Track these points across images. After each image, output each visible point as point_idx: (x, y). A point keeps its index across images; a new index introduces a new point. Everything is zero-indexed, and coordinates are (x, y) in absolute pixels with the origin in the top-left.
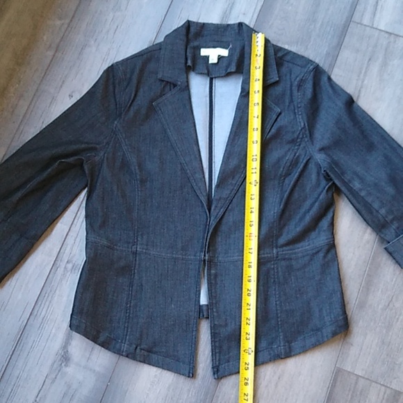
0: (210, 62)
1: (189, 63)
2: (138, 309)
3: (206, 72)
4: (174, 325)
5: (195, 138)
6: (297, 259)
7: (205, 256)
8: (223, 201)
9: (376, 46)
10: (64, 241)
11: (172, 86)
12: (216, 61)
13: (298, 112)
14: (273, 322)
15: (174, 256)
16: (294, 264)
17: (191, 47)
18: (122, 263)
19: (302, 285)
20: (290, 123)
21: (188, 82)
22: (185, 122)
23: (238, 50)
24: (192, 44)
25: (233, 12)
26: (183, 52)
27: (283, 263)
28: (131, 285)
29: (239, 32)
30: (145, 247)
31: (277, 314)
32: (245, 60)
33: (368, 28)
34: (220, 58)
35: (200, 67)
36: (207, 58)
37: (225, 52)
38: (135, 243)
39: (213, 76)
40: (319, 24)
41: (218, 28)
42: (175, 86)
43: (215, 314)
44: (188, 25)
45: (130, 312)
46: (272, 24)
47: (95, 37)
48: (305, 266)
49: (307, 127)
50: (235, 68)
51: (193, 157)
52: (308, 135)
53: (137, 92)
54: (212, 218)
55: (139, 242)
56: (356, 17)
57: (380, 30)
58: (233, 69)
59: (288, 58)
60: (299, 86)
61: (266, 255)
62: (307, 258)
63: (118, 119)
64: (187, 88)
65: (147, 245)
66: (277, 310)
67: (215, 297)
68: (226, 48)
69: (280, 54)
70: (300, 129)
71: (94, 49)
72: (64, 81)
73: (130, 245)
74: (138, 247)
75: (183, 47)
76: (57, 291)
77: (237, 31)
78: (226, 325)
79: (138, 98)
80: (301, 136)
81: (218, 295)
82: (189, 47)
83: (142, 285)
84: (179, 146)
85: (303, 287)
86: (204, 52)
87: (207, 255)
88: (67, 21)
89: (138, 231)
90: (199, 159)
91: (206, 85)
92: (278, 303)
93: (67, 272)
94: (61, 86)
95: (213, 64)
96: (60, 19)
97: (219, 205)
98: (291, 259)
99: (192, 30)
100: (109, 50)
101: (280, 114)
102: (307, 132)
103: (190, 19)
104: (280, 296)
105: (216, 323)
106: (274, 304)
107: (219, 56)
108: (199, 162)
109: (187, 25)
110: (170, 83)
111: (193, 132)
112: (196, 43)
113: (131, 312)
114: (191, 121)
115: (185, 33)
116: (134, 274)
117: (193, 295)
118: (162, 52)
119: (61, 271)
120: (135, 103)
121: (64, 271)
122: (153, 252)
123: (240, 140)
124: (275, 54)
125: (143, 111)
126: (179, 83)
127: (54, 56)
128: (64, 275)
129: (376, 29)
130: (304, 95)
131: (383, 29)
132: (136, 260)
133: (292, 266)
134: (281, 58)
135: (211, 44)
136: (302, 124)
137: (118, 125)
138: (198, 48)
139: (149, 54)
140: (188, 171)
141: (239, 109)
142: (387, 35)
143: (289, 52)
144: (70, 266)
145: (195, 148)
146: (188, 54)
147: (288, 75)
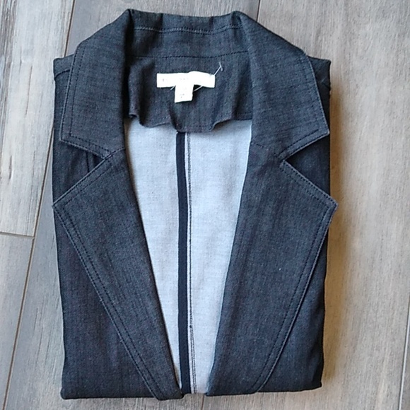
0: (177, 99)
11: (91, 160)
12: (189, 97)
21: (125, 150)
23: (235, 74)
29: (235, 35)
34: (198, 90)
36: (171, 91)
37: (207, 80)
39: (185, 129)
42: (97, 158)
44: (131, 18)
50: (230, 111)
58: (227, 112)
68: (210, 72)
77: (230, 32)
86: (163, 80)
91: (169, 148)
95: (183, 103)
99: (139, 30)
107: (196, 87)
110: (87, 153)
112: (147, 62)
115: (121, 42)
126: (107, 154)
135: (177, 63)
140: (138, 361)
145: (150, 306)
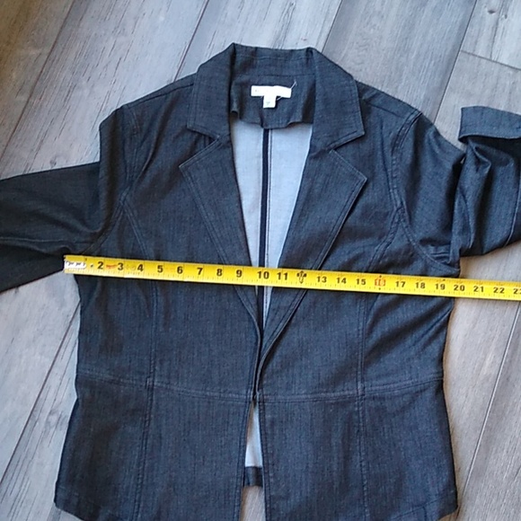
0: (265, 106)
1: (235, 107)
2: (155, 473)
3: (258, 120)
4: (206, 497)
5: (240, 219)
6: (392, 398)
7: (255, 393)
8: (283, 313)
9: (495, 88)
10: (46, 380)
11: (207, 142)
12: (273, 105)
13: (393, 185)
14: (356, 492)
15: (208, 393)
16: (387, 405)
17: (236, 84)
18: (131, 405)
19: (398, 438)
20: (382, 200)
21: (230, 135)
22: (224, 195)
23: (305, 89)
24: (238, 79)
25: (288, 37)
26: (225, 91)
27: (372, 404)
28: (145, 436)
29: (307, 63)
30: (166, 380)
31: (363, 480)
32: (317, 104)
33: (484, 61)
34: (279, 100)
35: (251, 113)
36: (261, 99)
37: (286, 92)
38: (151, 374)
39: (269, 127)
40: (414, 56)
41: (277, 56)
42: (211, 139)
43: (272, 480)
44: (234, 49)
45: (142, 478)
46: (346, 55)
47: (87, 75)
48: (403, 409)
49: (405, 207)
50: (301, 117)
51: (237, 247)
52: (407, 218)
53: (156, 148)
54: (265, 339)
55: (156, 373)
56: (467, 45)
57: (502, 64)
58: (298, 117)
59: (378, 101)
60: (394, 146)
61: (346, 393)
62: (407, 398)
63: (128, 189)
64: (229, 144)
65: (169, 377)
66: (362, 475)
67: (273, 454)
68: (288, 87)
69: (366, 96)
70: (395, 209)
71: (86, 92)
72: (42, 141)
73: (144, 377)
74: (156, 380)
75: (225, 83)
76: (36, 458)
77: (304, 61)
78: (287, 497)
79: (158, 158)
80: (397, 220)
81: (277, 452)
82: (234, 83)
83: (161, 437)
84: (217, 230)
85: (400, 441)
86: (256, 91)
87: (258, 393)
88: (47, 50)
89: (156, 357)
90: (244, 250)
91: (258, 140)
92: (363, 464)
93: (50, 428)
94: (39, 148)
95: (269, 108)
96: (36, 46)
97: (277, 317)
98: (384, 399)
99: (240, 58)
100: (109, 93)
101: (367, 184)
102: (406, 213)
103: (236, 42)
104: (367, 454)
105: (273, 493)
106: (358, 466)
107: (278, 97)
108: (246, 254)
109: (231, 50)
110: (205, 135)
111: (237, 210)
112: (245, 78)
113: (145, 478)
114: (234, 194)
115: (228, 63)
116: (150, 420)
117: (234, 453)
118: (195, 89)
119: (40, 427)
120: (153, 166)
121: (45, 427)
122: (176, 387)
123: (309, 222)
124: (360, 96)
125: (165, 179)
126: (218, 136)
127: (28, 102)
128: (45, 432)
129: (496, 62)
130: (401, 159)
131: (507, 63)
132: (152, 400)
133: (384, 409)
134: (368, 102)
135: (266, 79)
136: (399, 203)
137: (128, 198)
138: (248, 85)
139: (175, 92)
141: (308, 177)
142: (511, 72)
143: (379, 93)
144: (54, 419)
146: (233, 93)
147: (379, 127)
